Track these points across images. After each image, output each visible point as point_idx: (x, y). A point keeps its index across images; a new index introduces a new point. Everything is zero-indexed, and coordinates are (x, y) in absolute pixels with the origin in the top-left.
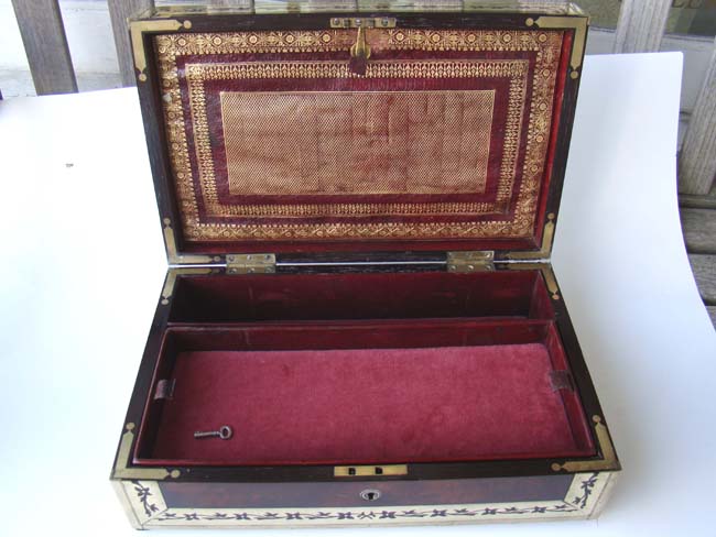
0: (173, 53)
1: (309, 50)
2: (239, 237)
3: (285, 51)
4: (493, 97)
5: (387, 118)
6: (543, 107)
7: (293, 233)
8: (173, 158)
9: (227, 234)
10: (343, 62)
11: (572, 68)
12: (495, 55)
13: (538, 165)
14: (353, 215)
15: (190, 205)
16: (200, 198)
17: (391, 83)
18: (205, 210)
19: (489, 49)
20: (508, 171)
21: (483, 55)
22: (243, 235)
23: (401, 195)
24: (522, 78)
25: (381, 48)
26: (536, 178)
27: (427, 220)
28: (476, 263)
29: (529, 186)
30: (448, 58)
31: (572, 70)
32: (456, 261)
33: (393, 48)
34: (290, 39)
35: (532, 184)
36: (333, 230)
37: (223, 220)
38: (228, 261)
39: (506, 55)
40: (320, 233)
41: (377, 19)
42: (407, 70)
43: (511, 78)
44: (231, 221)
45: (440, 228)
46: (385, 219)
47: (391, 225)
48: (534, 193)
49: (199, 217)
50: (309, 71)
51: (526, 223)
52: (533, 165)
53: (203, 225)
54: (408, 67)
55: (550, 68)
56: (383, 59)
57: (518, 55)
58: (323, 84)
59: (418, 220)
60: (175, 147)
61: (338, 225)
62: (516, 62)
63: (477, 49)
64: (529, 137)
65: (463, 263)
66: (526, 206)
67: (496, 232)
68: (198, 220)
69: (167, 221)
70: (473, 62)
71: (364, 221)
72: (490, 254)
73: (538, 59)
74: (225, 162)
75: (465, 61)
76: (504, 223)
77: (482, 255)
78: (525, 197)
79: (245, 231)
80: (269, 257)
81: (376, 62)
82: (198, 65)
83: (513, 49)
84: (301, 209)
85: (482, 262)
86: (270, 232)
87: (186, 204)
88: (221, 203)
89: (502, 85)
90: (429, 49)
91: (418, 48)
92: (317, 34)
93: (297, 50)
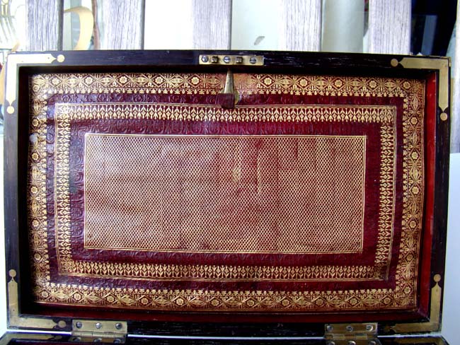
0: (45, 91)
1: (177, 92)
2: (90, 302)
3: (154, 92)
4: (365, 143)
5: (255, 164)
6: (415, 156)
7: (150, 299)
8: (30, 203)
9: (77, 297)
10: (210, 106)
11: (440, 109)
12: (362, 101)
13: (416, 220)
14: (217, 280)
15: (41, 260)
16: (52, 251)
17: (261, 127)
18: (57, 267)
19: (357, 95)
20: (386, 227)
21: (351, 101)
22: (94, 299)
23: (270, 255)
24: (391, 125)
25: (250, 93)
26: (415, 237)
27: (300, 287)
28: (358, 337)
29: (409, 246)
30: (316, 103)
31: (441, 112)
32: (335, 337)
33: (262, 92)
34: (159, 80)
35: (411, 243)
36: (195, 297)
37: (74, 280)
38: (75, 328)
39: (374, 101)
40: (180, 302)
41: (245, 57)
42: (276, 114)
43: (380, 124)
44: (83, 281)
45: (315, 298)
46: (254, 286)
47: (259, 292)
48: (414, 254)
49: (50, 275)
50: (176, 114)
51: (408, 291)
52: (411, 220)
53: (53, 285)
54: (276, 111)
55: (417, 116)
56: (251, 104)
57: (385, 101)
58: (191, 127)
59: (289, 287)
60: (34, 191)
61: (201, 292)
62: (384, 107)
63: (345, 95)
64: (405, 188)
65: (343, 338)
66: (406, 271)
67: (377, 303)
68: (48, 278)
69: (13, 273)
70: (342, 106)
71: (229, 287)
72: (372, 327)
73: (405, 106)
74: (82, 210)
75: (334, 106)
76: (385, 291)
77: (364, 328)
78: (405, 259)
79: (97, 295)
80: (120, 326)
81: (244, 107)
82: (67, 104)
83: (379, 95)
84: (160, 270)
85: (366, 337)
86: (124, 297)
87: (38, 259)
88: (75, 258)
89: (373, 131)
90: (298, 93)
91: (286, 92)
92: (186, 77)
93: (165, 92)
